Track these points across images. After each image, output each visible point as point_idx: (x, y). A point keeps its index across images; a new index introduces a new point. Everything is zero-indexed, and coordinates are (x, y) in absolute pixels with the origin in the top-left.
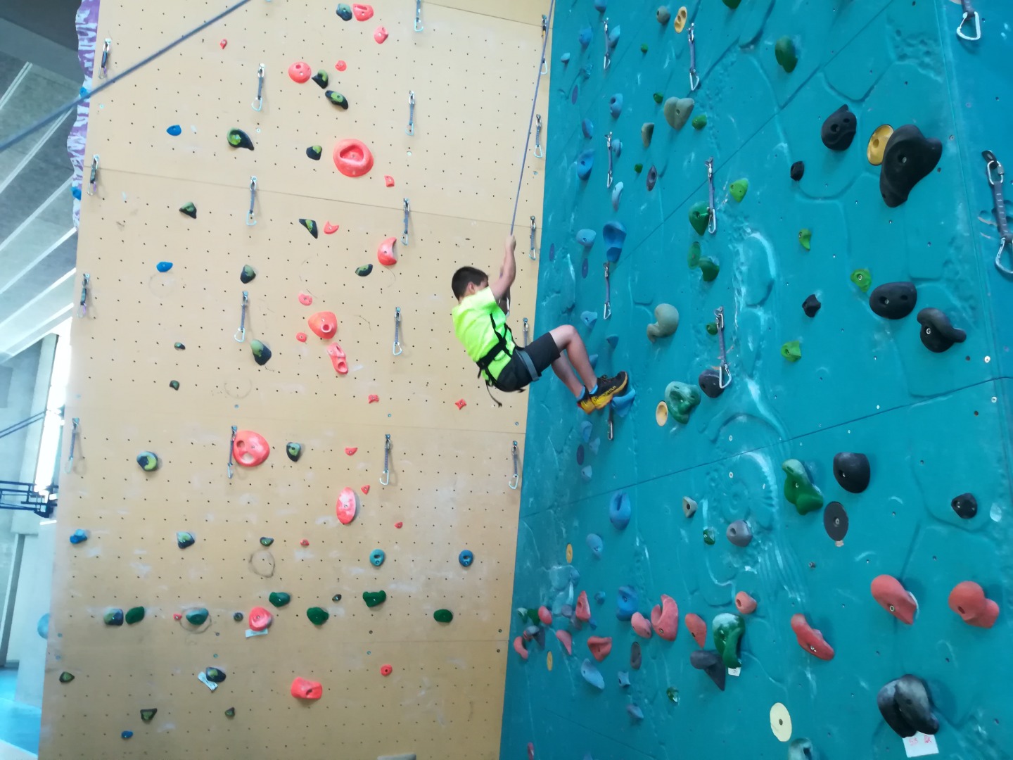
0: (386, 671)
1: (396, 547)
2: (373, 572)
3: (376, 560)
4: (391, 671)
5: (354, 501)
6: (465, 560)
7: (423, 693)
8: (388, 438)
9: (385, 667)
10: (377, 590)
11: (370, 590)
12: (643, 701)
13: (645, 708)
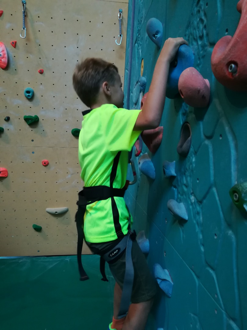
0: (45, 163)
1: (41, 87)
2: (28, 104)
3: (28, 94)
4: (48, 164)
5: (5, 52)
7: (69, 176)
8: (24, 4)
9: (44, 161)
10: (33, 115)
11: (28, 114)
12: (189, 198)
13: (191, 207)
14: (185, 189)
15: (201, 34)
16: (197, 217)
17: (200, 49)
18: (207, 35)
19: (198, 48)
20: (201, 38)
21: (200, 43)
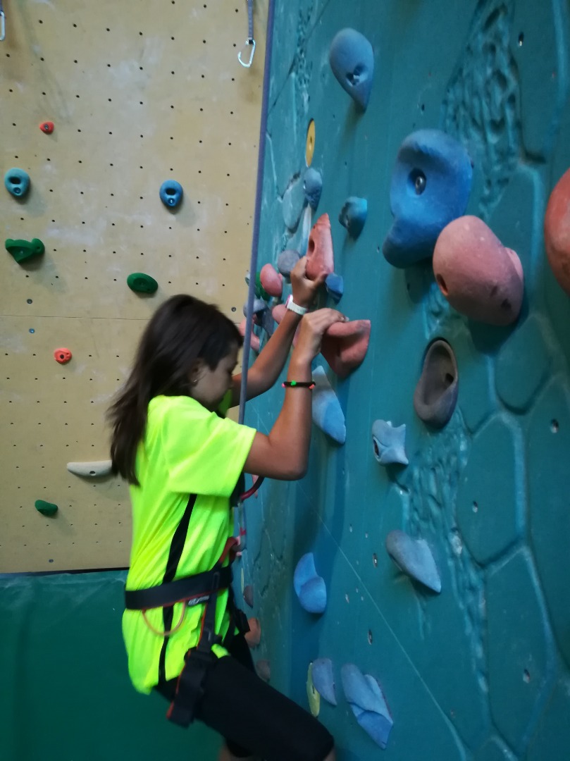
0: (62, 357)
1: (48, 167)
2: (17, 209)
4: (70, 358)
6: (169, 197)
9: (60, 351)
10: (29, 238)
11: (16, 236)
12: (446, 538)
13: (450, 563)
14: (435, 510)
15: (498, 118)
16: (470, 599)
17: (494, 157)
18: (519, 125)
19: (487, 153)
20: (498, 126)
21: (493, 139)
